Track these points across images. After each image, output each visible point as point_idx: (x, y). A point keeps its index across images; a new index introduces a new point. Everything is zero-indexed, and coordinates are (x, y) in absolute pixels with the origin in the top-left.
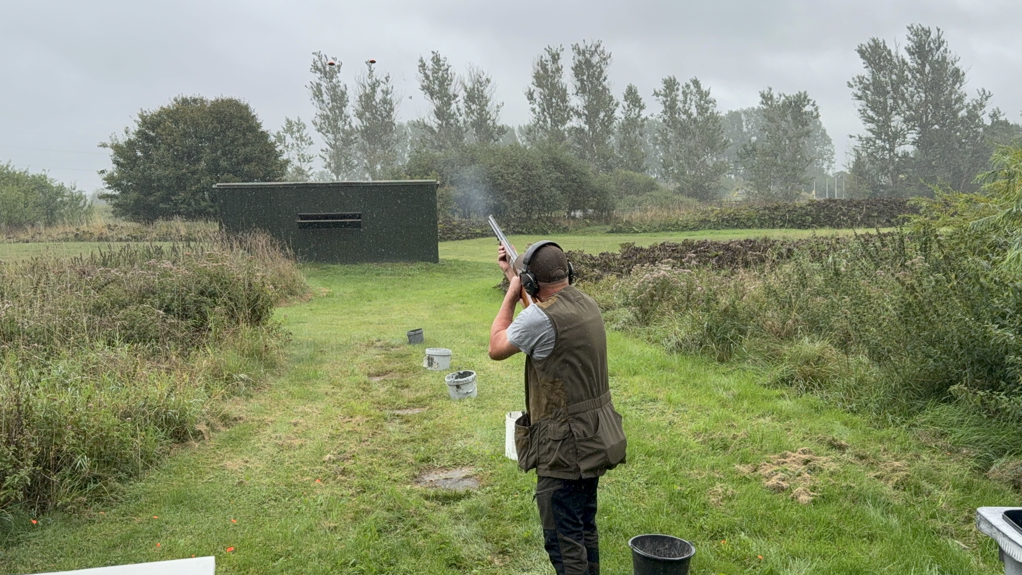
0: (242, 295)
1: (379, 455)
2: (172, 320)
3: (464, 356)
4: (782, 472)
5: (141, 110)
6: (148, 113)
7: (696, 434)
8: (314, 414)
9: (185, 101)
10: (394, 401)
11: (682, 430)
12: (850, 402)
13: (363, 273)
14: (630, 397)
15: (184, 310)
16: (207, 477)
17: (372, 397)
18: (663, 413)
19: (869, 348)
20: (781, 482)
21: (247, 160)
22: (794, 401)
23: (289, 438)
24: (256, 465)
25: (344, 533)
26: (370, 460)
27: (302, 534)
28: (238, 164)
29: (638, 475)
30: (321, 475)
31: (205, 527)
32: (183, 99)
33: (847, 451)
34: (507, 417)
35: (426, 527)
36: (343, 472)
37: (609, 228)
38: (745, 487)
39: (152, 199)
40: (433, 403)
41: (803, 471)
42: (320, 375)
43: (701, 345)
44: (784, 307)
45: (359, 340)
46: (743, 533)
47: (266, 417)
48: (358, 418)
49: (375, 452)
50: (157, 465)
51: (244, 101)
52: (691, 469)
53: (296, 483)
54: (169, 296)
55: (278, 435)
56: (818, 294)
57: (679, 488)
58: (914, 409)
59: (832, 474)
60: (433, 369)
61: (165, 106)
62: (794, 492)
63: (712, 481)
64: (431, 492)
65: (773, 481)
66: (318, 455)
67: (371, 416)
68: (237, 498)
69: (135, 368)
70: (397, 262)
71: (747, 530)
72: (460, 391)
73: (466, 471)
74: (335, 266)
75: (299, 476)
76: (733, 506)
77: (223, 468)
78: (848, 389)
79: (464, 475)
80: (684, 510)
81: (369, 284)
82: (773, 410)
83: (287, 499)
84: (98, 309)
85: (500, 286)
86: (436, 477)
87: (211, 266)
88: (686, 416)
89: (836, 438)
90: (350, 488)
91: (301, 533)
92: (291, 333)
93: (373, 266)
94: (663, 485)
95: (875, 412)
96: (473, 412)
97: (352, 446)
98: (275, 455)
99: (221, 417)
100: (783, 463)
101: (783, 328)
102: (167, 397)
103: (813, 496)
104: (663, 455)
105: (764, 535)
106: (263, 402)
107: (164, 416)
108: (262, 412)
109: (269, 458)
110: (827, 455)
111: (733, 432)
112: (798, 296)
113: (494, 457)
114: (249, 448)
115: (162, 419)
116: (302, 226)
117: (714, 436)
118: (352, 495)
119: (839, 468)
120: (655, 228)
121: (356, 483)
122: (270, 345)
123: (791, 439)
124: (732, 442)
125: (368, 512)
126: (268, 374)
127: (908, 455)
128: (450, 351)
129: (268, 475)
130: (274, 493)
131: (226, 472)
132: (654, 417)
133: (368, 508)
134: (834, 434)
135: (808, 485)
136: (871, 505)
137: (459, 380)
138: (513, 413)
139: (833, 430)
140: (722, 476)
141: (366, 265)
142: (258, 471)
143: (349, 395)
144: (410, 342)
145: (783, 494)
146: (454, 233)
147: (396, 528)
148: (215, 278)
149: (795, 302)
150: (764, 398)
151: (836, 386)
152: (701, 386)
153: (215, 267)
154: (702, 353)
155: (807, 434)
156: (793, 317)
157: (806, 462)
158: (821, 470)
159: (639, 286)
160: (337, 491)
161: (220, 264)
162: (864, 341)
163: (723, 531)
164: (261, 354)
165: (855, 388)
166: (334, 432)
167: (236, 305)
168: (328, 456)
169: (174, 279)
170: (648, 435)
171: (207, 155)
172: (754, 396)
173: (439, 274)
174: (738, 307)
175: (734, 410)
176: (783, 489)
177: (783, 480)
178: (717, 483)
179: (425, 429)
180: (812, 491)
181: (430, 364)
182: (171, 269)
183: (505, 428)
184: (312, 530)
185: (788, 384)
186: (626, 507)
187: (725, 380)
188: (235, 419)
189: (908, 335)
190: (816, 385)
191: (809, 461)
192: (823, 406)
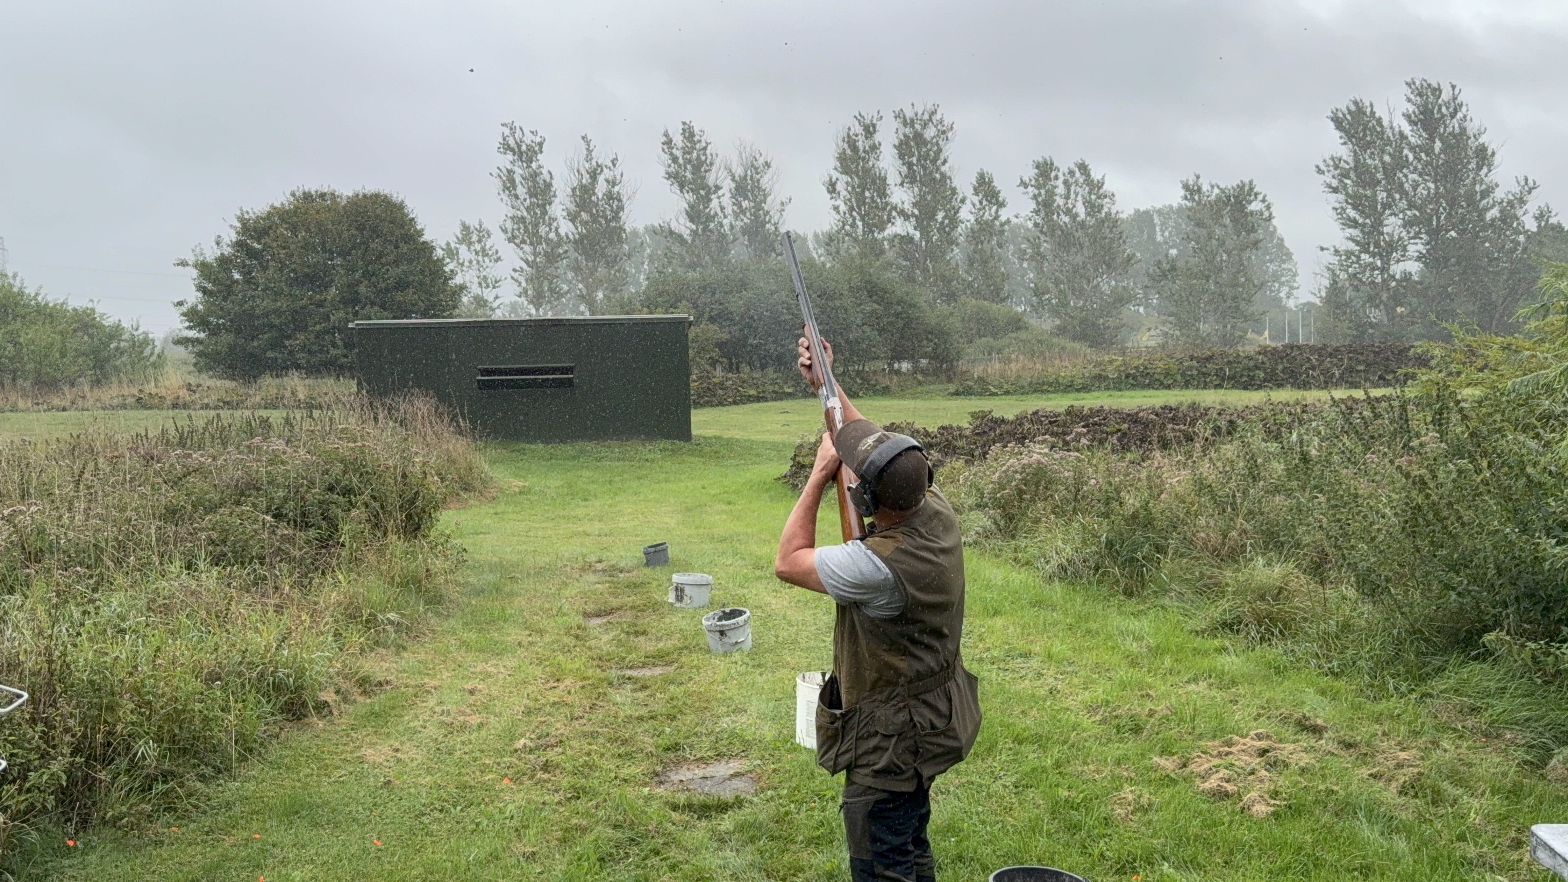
0: (392, 492)
1: (601, 740)
2: (285, 530)
3: (731, 585)
4: (1226, 768)
5: (241, 210)
6: (251, 214)
7: (1092, 709)
8: (501, 676)
9: (307, 196)
10: (624, 655)
11: (1069, 703)
12: (1329, 660)
13: (574, 458)
14: (988, 650)
15: (303, 514)
16: (337, 773)
17: (590, 648)
18: (1040, 675)
19: (1357, 576)
20: (1224, 784)
21: (401, 285)
22: (1242, 658)
23: (463, 713)
24: (413, 754)
25: (547, 862)
26: (587, 748)
27: (483, 864)
28: (387, 290)
29: (1002, 773)
30: (512, 771)
31: (334, 851)
32: (304, 193)
33: (1326, 735)
34: (799, 681)
35: (673, 853)
36: (546, 767)
37: (952, 388)
38: (1168, 792)
39: (255, 344)
40: (683, 659)
41: (1257, 767)
42: (511, 615)
43: (1097, 569)
44: (1224, 511)
45: (569, 560)
46: (1166, 864)
47: (426, 680)
48: (568, 682)
49: (594, 735)
50: (260, 754)
51: (397, 198)
52: (1085, 763)
53: (473, 783)
54: (281, 494)
55: (445, 708)
56: (1276, 490)
57: (1066, 793)
58: (1429, 669)
59: (1303, 771)
60: (683, 605)
61: (277, 204)
62: (1245, 799)
63: (1117, 783)
64: (682, 798)
65: (1213, 783)
66: (507, 740)
67: (589, 678)
68: (382, 808)
69: (229, 604)
70: (627, 440)
71: (1173, 859)
72: (726, 640)
73: (735, 766)
74: (533, 446)
75: (478, 773)
76: (1150, 822)
77: (361, 760)
78: (1325, 639)
79: (732, 772)
80: (1074, 828)
81: (586, 473)
82: (1210, 670)
83: (459, 808)
84: (172, 514)
85: (785, 477)
86: (689, 775)
87: (345, 448)
88: (1076, 681)
89: (1307, 715)
90: (557, 791)
91: (481, 863)
92: (465, 550)
93: (590, 446)
94: (1041, 788)
95: (1369, 674)
96: (746, 673)
97: (558, 725)
98: (440, 739)
99: (357, 681)
100: (1227, 754)
101: (1224, 544)
102: (277, 649)
103: (1274, 805)
104: (1040, 741)
105: (1199, 867)
106: (422, 656)
107: (271, 679)
108: (420, 673)
109: (431, 744)
110: (1294, 742)
111: (1149, 705)
112: (1245, 493)
113: (778, 744)
114: (401, 728)
115: (268, 685)
116: (483, 385)
117: (1119, 712)
118: (559, 803)
119: (1313, 761)
120: (1023, 387)
121: (565, 783)
122: (434, 570)
123: (1239, 716)
124: (1147, 721)
125: (584, 830)
126: (429, 614)
127: (1421, 741)
128: (710, 578)
129: (429, 771)
130: (439, 799)
131: (366, 766)
132: (1027, 682)
133: (584, 823)
134: (1306, 710)
135: (1266, 789)
136: (1364, 820)
137: (724, 622)
138: (807, 674)
139: (1303, 703)
140: (1133, 775)
141: (580, 445)
142: (414, 764)
143: (555, 647)
144: (647, 564)
145: (1227, 803)
146: (715, 396)
147: (627, 855)
148: (352, 465)
149: (1242, 503)
150: (1196, 651)
151: (1306, 633)
152: (1097, 633)
153: (352, 449)
154: (1100, 582)
155: (1263, 708)
156: (1238, 526)
157: (1263, 752)
158: (1286, 765)
159: (1000, 477)
160: (536, 796)
161: (359, 444)
162: (1349, 564)
163: (1135, 860)
164: (420, 581)
165: (1337, 637)
166: (532, 704)
167: (382, 507)
168: (522, 741)
169: (289, 467)
170: (1017, 711)
171: (341, 279)
172: (1180, 649)
173: (691, 459)
174: (1154, 511)
175: (1149, 672)
176: (1227, 795)
177: (1228, 781)
178: (1125, 786)
179: (672, 699)
180: (1272, 798)
181: (679, 598)
182: (284, 453)
183: (795, 697)
184: (497, 858)
185: (1232, 630)
186: (983, 823)
187: (1134, 625)
188: (380, 684)
189: (1417, 555)
190: (1277, 632)
191: (1266, 751)
192: (1288, 665)
